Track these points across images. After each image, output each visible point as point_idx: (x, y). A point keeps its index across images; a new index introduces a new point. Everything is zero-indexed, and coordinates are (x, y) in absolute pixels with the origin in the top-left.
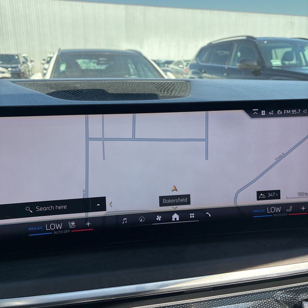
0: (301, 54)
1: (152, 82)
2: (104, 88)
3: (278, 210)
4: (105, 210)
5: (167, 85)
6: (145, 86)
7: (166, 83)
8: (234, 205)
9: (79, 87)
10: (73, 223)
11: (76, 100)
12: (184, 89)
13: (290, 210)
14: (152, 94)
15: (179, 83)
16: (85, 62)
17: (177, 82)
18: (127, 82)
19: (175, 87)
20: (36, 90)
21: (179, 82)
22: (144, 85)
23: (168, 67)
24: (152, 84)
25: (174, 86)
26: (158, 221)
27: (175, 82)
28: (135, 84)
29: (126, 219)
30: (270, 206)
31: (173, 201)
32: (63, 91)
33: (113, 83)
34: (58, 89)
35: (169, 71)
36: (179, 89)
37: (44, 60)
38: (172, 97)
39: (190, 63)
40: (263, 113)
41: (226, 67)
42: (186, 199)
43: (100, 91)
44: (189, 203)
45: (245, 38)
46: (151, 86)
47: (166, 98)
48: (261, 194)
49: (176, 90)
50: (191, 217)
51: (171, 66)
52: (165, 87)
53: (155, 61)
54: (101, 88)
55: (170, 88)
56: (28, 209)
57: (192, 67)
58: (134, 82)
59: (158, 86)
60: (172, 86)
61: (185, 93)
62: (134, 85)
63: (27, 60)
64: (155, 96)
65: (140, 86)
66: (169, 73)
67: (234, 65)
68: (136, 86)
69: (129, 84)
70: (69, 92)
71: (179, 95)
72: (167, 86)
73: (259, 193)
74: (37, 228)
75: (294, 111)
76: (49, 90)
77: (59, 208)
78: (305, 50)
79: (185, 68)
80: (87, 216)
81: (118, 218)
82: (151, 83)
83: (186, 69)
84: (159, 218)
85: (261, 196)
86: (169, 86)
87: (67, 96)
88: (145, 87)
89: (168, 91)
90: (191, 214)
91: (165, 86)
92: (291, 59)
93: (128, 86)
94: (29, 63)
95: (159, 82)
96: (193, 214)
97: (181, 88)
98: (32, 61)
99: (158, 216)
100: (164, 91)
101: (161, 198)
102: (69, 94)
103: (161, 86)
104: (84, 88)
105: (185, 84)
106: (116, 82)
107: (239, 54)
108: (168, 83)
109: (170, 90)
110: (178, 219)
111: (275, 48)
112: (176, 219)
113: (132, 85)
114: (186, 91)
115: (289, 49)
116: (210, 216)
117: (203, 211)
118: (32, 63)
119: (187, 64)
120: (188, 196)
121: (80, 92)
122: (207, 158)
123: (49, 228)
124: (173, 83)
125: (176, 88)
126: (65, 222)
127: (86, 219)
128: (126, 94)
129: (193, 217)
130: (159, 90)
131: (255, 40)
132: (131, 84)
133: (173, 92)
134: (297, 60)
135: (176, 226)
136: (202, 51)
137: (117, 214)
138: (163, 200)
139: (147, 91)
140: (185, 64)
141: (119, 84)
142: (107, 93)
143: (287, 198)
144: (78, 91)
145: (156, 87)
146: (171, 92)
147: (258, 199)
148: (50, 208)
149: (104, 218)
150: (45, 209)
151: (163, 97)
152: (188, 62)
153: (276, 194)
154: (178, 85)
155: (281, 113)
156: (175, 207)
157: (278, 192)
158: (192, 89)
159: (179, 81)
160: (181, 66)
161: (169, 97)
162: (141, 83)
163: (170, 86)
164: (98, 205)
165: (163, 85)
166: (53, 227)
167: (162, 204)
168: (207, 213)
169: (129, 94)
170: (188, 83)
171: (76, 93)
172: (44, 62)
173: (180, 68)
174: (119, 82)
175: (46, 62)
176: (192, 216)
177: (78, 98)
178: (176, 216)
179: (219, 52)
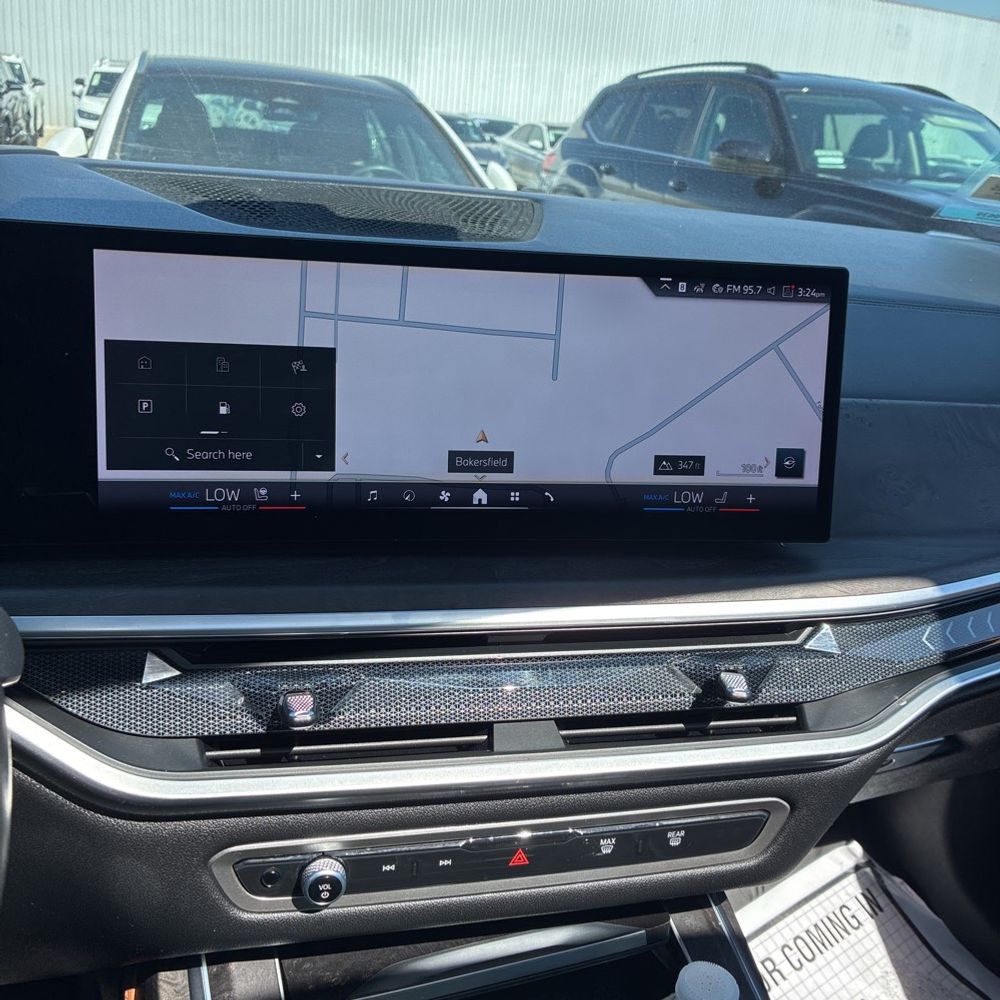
0: (911, 136)
1: (444, 195)
2: (326, 203)
3: (698, 498)
4: (333, 469)
5: (481, 206)
6: (426, 204)
7: (481, 202)
8: (604, 480)
9: (260, 193)
10: (263, 492)
11: (260, 226)
12: (525, 221)
13: (723, 501)
14: (443, 227)
15: (514, 204)
16: (219, 104)
17: (509, 201)
18: (379, 191)
19: (501, 213)
20: (157, 192)
21: (515, 201)
22: (425, 202)
23: (493, 141)
24: (444, 201)
25: (499, 211)
26: (443, 503)
27: (503, 201)
28: (402, 198)
29: (375, 492)
30: (680, 488)
31: (476, 463)
32: (226, 201)
33: (343, 188)
34: (211, 196)
35: (497, 158)
36: (512, 220)
37: (80, 82)
38: (491, 239)
39: (566, 134)
40: (682, 287)
41: (677, 158)
42: (505, 461)
43: (317, 209)
44: (509, 469)
45: (742, 69)
46: (443, 207)
47: (476, 240)
48: (664, 463)
49: (505, 222)
50: (512, 499)
51: (505, 140)
52: (478, 212)
53: (450, 120)
54: (318, 202)
55: (490, 215)
56: (169, 452)
57: (570, 148)
58: (398, 192)
59: (461, 206)
60: (496, 210)
61: (526, 231)
62: (397, 199)
63: (21, 78)
64: (451, 233)
65: (413, 203)
66: (493, 166)
67: (701, 158)
68: (403, 202)
69: (386, 196)
70: (240, 206)
71: (509, 235)
72: (482, 209)
73: (658, 459)
74: (186, 495)
75: (748, 289)
76: (188, 196)
77: (237, 456)
78: (922, 126)
79: (549, 150)
80: (293, 477)
81: (360, 487)
82: (442, 197)
83: (552, 155)
84: (445, 496)
85: (664, 467)
86: (486, 210)
87: (237, 214)
88: (428, 207)
89: (483, 223)
90: (512, 494)
91: (478, 209)
92: (882, 153)
93: (383, 200)
94: (26, 87)
95: (462, 197)
96: (518, 494)
97: (519, 218)
98: (36, 82)
99: (443, 493)
100: (474, 222)
101: (453, 455)
102: (241, 211)
103: (468, 208)
104: (275, 200)
105: (531, 207)
106: (352, 189)
107: (721, 120)
108: (486, 201)
109: (490, 220)
110: (484, 502)
111: (835, 111)
112: (480, 500)
113: (394, 198)
114: (529, 226)
115: (876, 120)
116: (552, 500)
117: (539, 488)
118: (38, 88)
119: (558, 137)
120: (510, 456)
121: (267, 209)
122: (555, 378)
123: (211, 496)
124: (498, 203)
125: (504, 216)
126: (247, 487)
127: (293, 486)
128: (379, 221)
129: (517, 499)
130: (461, 218)
131: (772, 81)
132: (391, 195)
133: (497, 227)
134: (896, 156)
135: (480, 515)
136: (606, 101)
137: (359, 479)
138: (457, 460)
139: (433, 219)
140: (549, 137)
141: (358, 193)
142: (332, 214)
143: (718, 474)
144: (262, 206)
145: (454, 210)
146: (492, 224)
147: (657, 472)
148: (216, 455)
149: (329, 485)
150: (205, 455)
151: (470, 237)
152: (559, 132)
153: (697, 465)
154: (512, 208)
155: (721, 290)
156: (480, 475)
157: (701, 460)
158: (544, 221)
159: (516, 199)
160: (537, 144)
161: (484, 238)
162: (417, 197)
163: (489, 211)
164: (319, 456)
165: (473, 205)
166: (220, 495)
167: (452, 468)
168: (547, 494)
169: (388, 222)
170: (535, 204)
171: (257, 209)
172: (78, 88)
173: (533, 147)
174: (360, 190)
175: (85, 90)
176: (515, 496)
177: (266, 222)
178: (480, 496)
179: (658, 108)
